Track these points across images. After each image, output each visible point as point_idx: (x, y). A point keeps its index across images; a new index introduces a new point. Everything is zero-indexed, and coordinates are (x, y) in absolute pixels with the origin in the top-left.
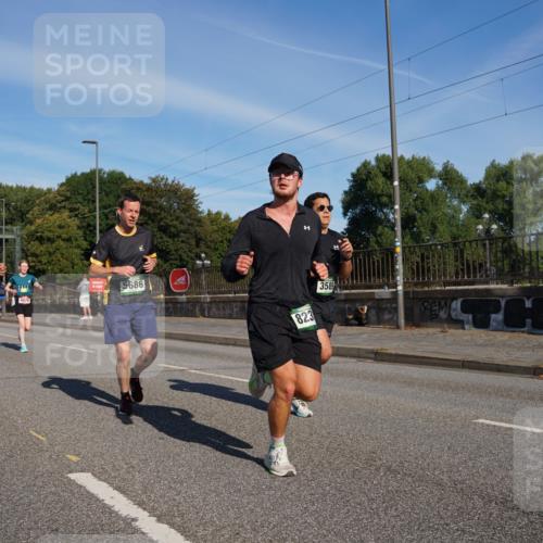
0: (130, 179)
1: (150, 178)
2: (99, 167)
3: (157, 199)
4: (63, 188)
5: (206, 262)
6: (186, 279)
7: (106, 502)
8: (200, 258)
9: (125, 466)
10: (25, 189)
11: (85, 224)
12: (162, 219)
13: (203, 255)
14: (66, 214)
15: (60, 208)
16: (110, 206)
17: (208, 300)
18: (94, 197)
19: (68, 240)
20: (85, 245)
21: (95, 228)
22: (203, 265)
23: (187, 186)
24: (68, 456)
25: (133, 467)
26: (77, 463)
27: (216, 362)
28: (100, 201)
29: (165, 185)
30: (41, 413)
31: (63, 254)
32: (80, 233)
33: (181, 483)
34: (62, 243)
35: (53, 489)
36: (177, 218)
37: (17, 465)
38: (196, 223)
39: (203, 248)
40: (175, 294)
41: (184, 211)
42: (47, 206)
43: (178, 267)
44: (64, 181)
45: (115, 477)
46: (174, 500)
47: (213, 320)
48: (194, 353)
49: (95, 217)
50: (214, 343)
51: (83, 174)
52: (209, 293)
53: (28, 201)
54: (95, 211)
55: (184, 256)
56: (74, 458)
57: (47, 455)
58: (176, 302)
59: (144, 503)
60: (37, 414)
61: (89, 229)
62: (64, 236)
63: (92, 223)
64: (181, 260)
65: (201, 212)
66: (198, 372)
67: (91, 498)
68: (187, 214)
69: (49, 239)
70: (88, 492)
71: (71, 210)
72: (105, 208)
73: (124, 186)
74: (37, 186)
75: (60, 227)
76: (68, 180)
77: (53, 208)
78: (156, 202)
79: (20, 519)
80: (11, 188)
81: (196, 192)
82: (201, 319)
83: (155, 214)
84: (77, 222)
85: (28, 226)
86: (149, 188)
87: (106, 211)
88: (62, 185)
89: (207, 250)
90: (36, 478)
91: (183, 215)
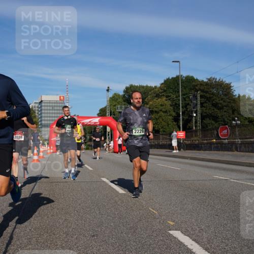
0: (197, 79)
1: (207, 79)
2: (181, 74)
3: (211, 90)
4: (162, 86)
5: (238, 122)
6: (228, 131)
7: (189, 247)
8: (235, 120)
9: (198, 229)
10: (143, 87)
11: (174, 104)
12: (213, 100)
13: (236, 118)
14: (164, 98)
15: (161, 96)
16: (187, 94)
17: (240, 142)
18: (178, 89)
19: (166, 112)
20: (174, 114)
21: (179, 106)
22: (236, 124)
23: (227, 82)
24: (169, 222)
25: (202, 229)
26: (173, 226)
27: (245, 176)
28: (182, 91)
29: (215, 82)
30: (154, 199)
31: (163, 119)
32: (172, 108)
33: (228, 240)
34: (162, 114)
35: (162, 238)
36: (222, 99)
37: (143, 225)
38: (232, 101)
39: (236, 114)
40: (221, 139)
41: (225, 95)
42: (155, 95)
43: (223, 125)
44: (163, 82)
45: (193, 234)
46: (225, 249)
47: (242, 153)
48: (232, 170)
49: (179, 100)
50: (244, 166)
51: (172, 78)
52: (240, 139)
53: (145, 93)
54: (179, 97)
55: (226, 120)
56: (172, 223)
57: (158, 220)
58: (222, 144)
59: (208, 249)
60: (153, 200)
61: (176, 106)
62: (164, 110)
63: (177, 103)
64: (224, 121)
65: (235, 96)
66: (235, 181)
67: (181, 244)
68: (227, 97)
69: (156, 112)
70: (179, 241)
71: (167, 97)
72: (184, 95)
73: (194, 83)
74: (149, 85)
75: (162, 105)
76: (165, 81)
77: (158, 96)
78: (211, 91)
79: (145, 252)
80: (137, 86)
81: (232, 85)
82: (236, 153)
83: (210, 97)
84: (170, 103)
85: (146, 105)
86: (206, 84)
87: (185, 97)
88: (162, 84)
89: (238, 116)
90: (153, 232)
91: (225, 98)
